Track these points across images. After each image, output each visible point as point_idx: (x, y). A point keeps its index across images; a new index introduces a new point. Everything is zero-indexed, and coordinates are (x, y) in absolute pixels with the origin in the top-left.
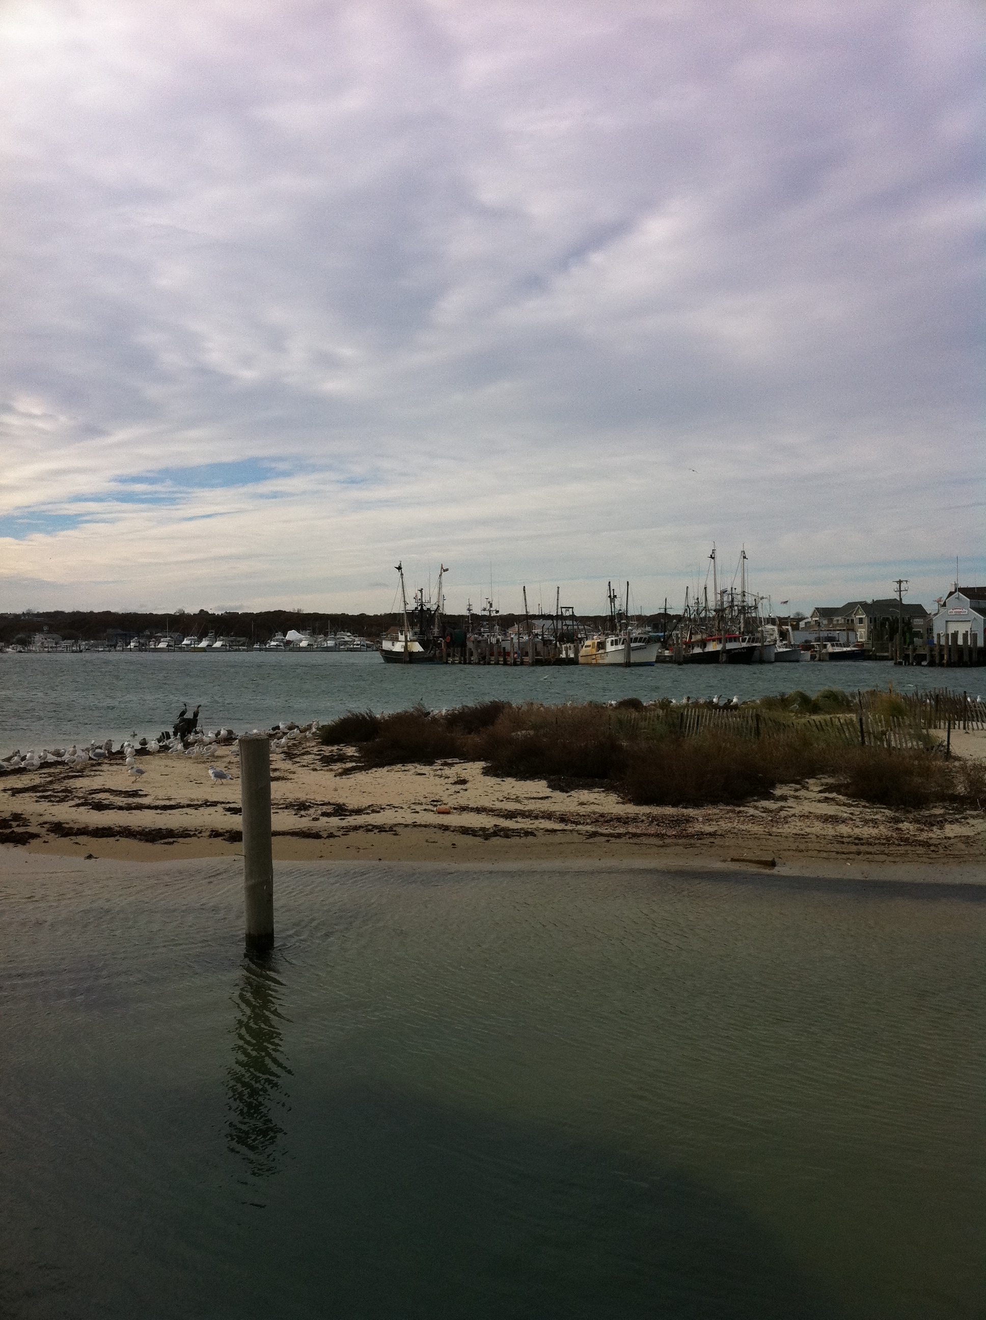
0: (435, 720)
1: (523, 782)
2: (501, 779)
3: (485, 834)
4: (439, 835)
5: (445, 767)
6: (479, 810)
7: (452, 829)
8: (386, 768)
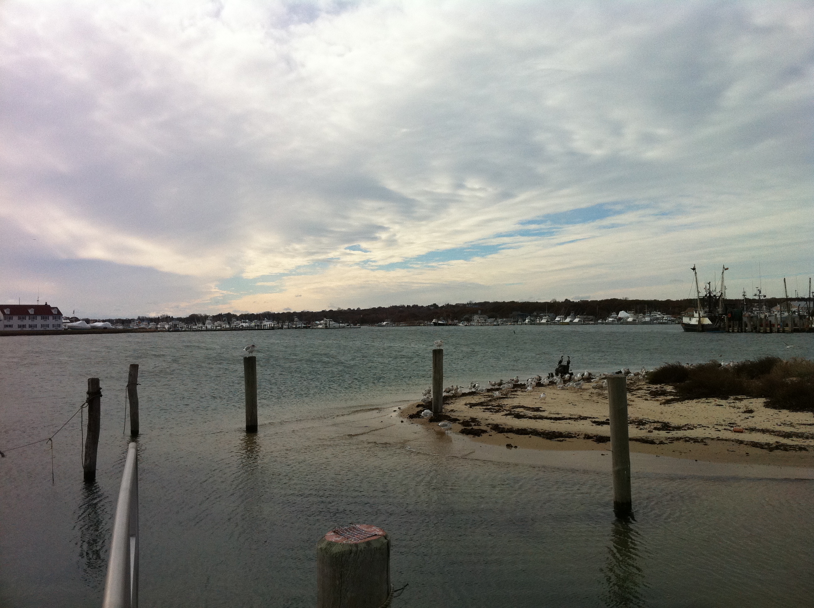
2: (779, 411)
4: (736, 446)
6: (764, 431)
7: (745, 443)
8: (695, 401)
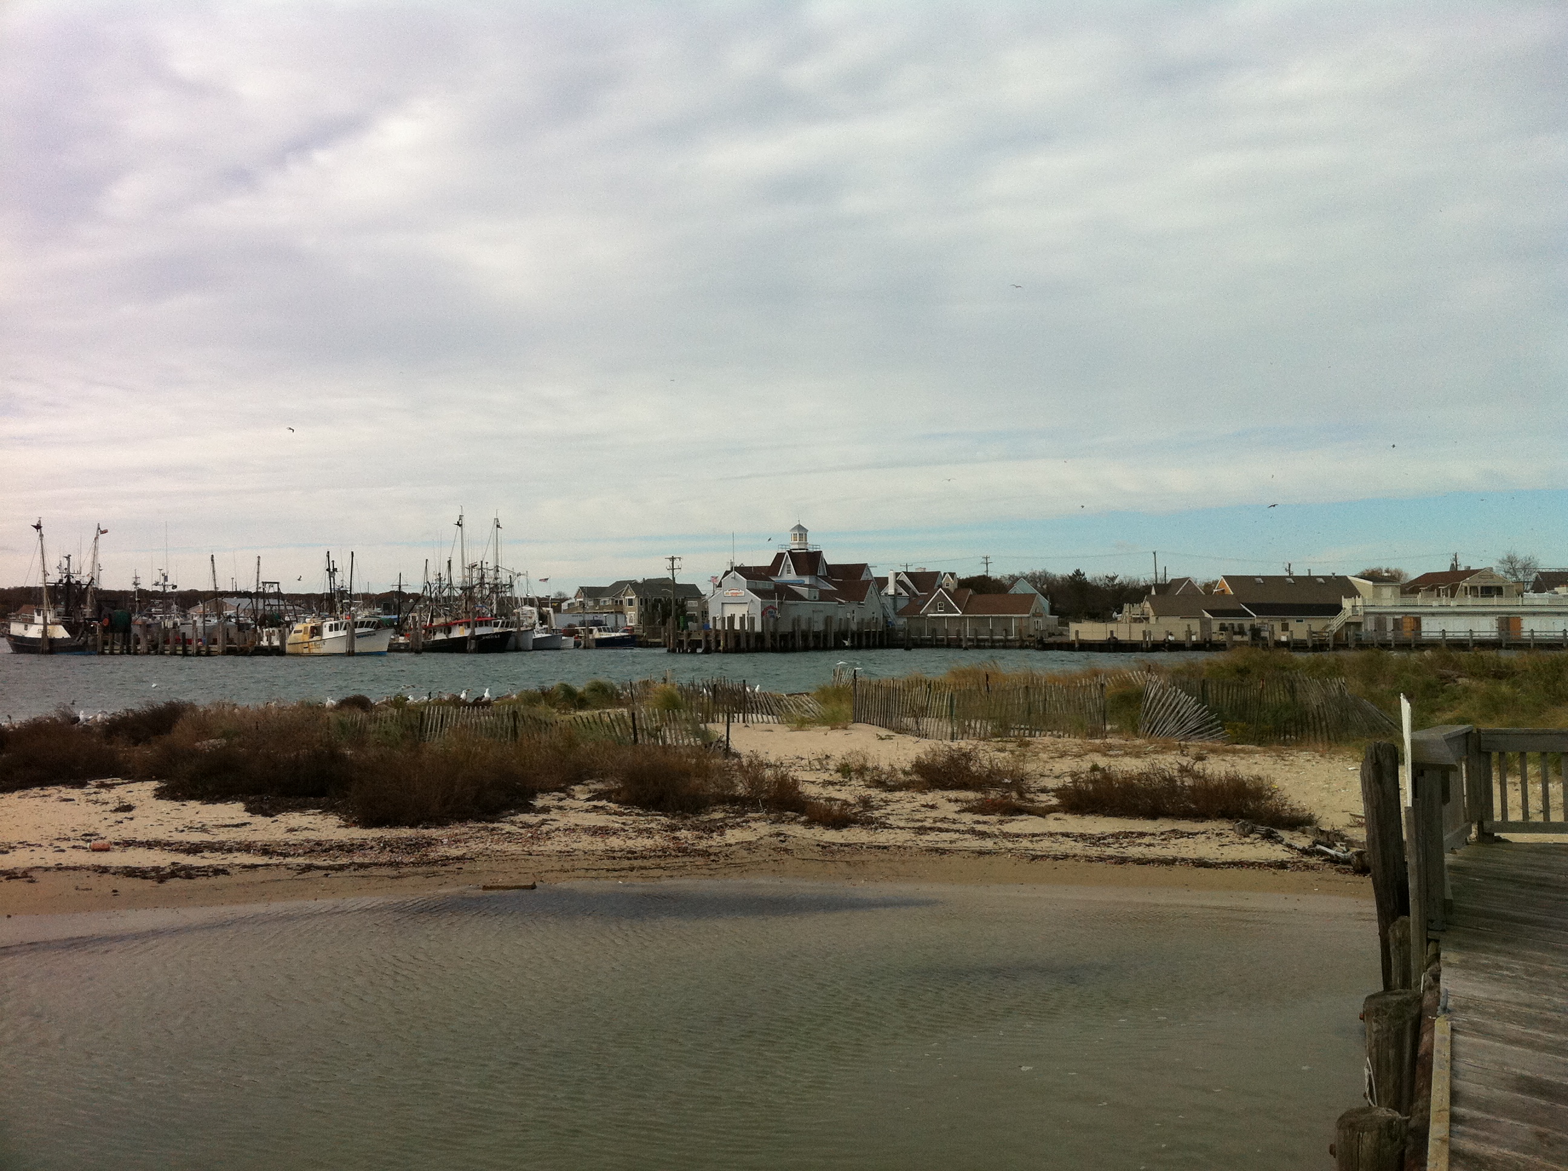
0: (87, 729)
1: (211, 805)
2: (181, 803)
3: (160, 875)
4: (94, 879)
5: (102, 790)
6: (149, 845)
7: (112, 871)
8: (17, 794)
